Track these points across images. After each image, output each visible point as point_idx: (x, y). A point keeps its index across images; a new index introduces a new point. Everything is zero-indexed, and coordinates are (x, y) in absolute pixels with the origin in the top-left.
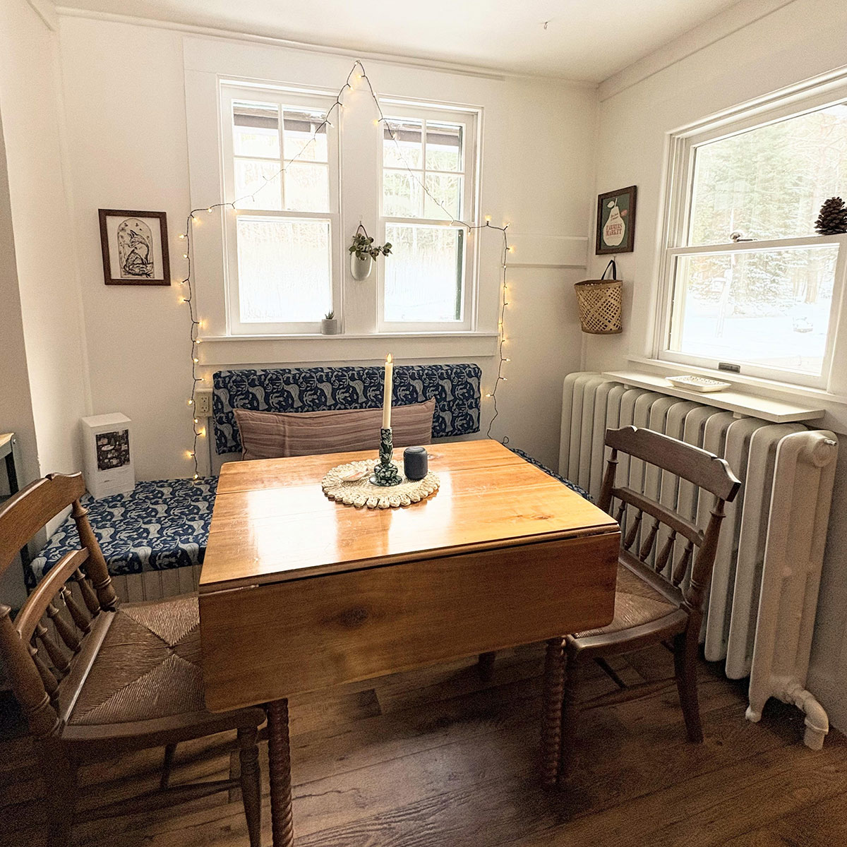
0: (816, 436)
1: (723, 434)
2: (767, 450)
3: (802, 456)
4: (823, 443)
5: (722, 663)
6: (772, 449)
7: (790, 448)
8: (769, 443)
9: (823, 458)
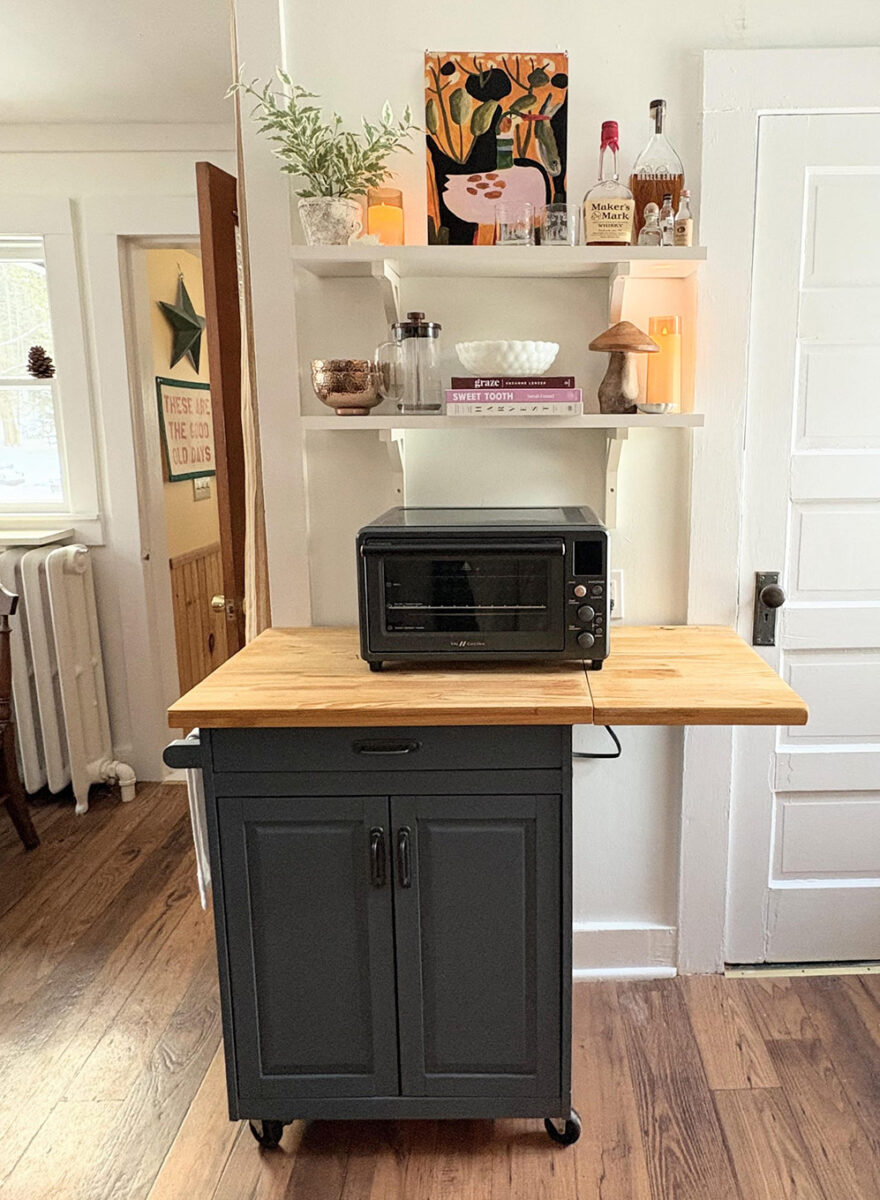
0: (72, 549)
1: (17, 570)
2: (37, 572)
3: (66, 569)
4: (78, 553)
5: (45, 788)
6: (41, 570)
7: (54, 565)
8: (37, 565)
9: (81, 565)
